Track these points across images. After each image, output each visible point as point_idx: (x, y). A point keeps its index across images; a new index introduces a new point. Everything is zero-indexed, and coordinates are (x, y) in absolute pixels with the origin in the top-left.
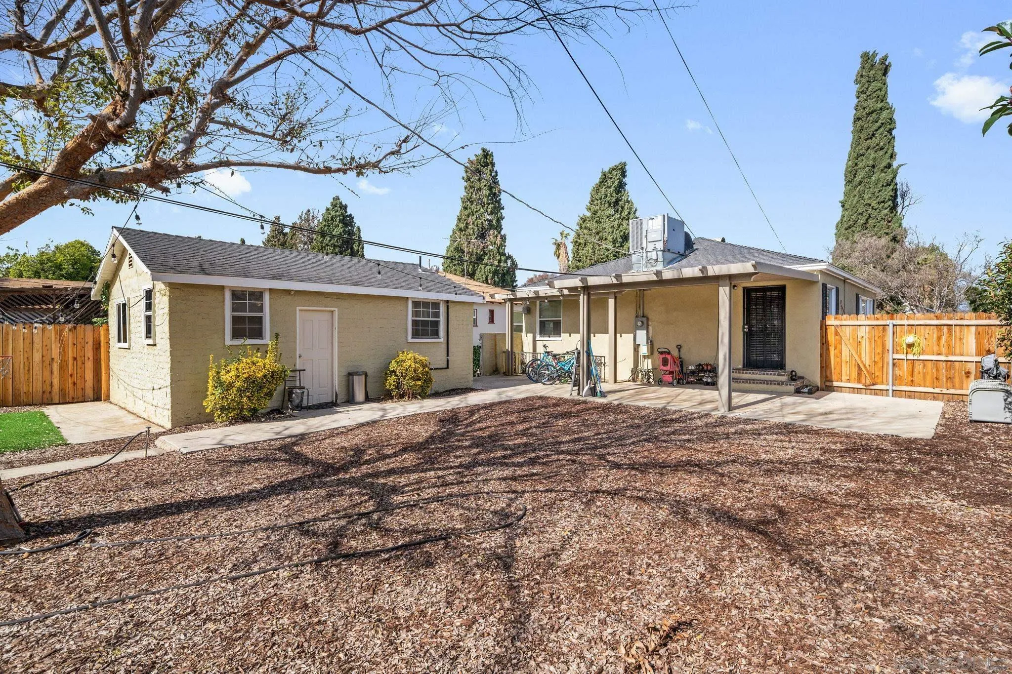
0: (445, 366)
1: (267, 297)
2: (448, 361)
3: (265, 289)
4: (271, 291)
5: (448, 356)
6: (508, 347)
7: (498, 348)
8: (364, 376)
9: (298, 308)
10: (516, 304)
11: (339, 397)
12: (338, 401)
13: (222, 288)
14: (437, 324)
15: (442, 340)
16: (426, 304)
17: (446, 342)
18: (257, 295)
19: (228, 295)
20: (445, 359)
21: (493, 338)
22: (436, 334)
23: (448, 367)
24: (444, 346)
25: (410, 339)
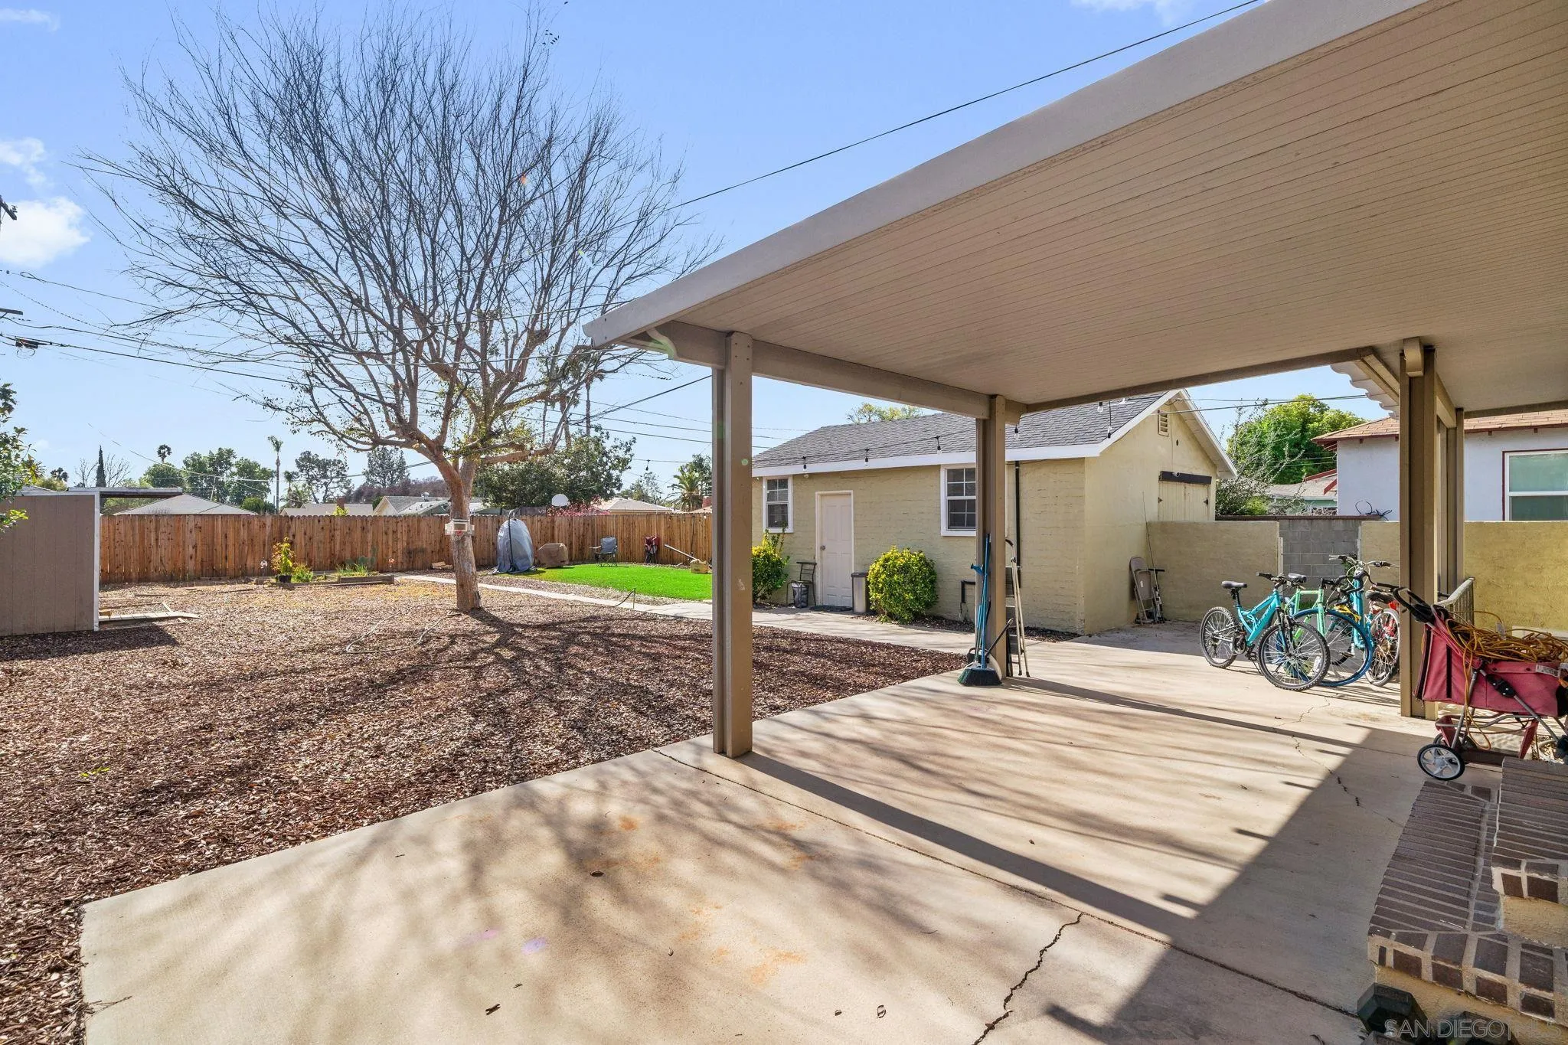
1: (790, 483)
9: (816, 494)
18: (785, 482)
25: (944, 531)
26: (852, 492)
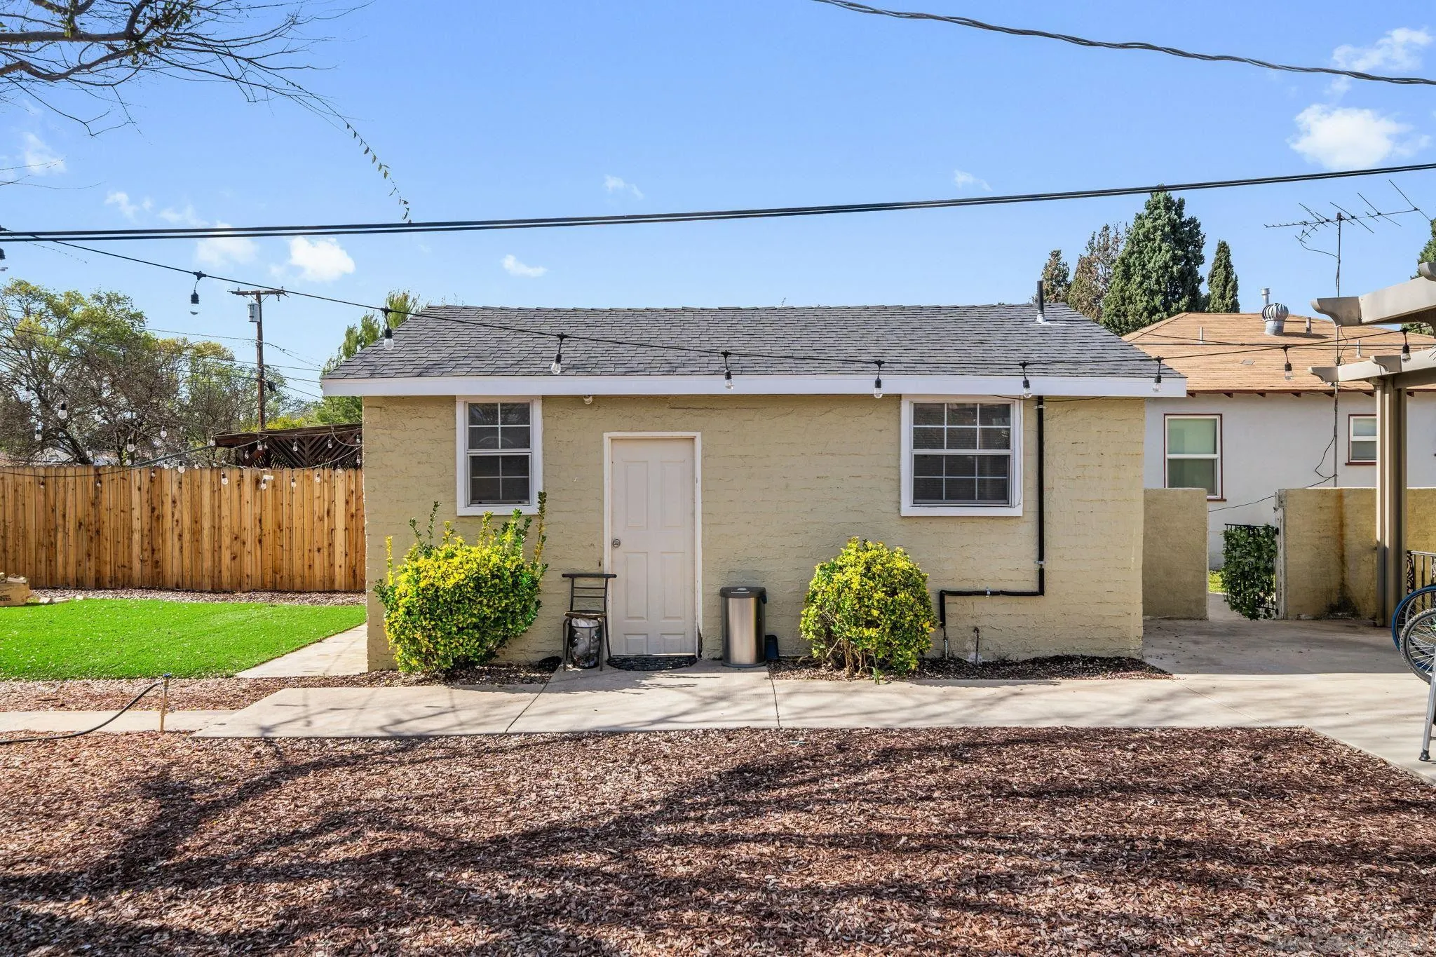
0: (1035, 588)
1: (536, 413)
2: (1041, 572)
3: (533, 398)
4: (546, 399)
5: (1041, 557)
6: (1382, 532)
7: (1350, 534)
8: (752, 601)
9: (606, 435)
10: (1411, 393)
11: (706, 645)
12: (705, 655)
13: (451, 400)
14: (1001, 464)
15: (1017, 511)
16: (963, 411)
17: (1033, 517)
18: (519, 410)
19: (461, 414)
20: (1031, 566)
21: (1330, 503)
22: (1001, 493)
23: (1041, 592)
24: (1031, 528)
25: (907, 508)
26: (698, 435)
